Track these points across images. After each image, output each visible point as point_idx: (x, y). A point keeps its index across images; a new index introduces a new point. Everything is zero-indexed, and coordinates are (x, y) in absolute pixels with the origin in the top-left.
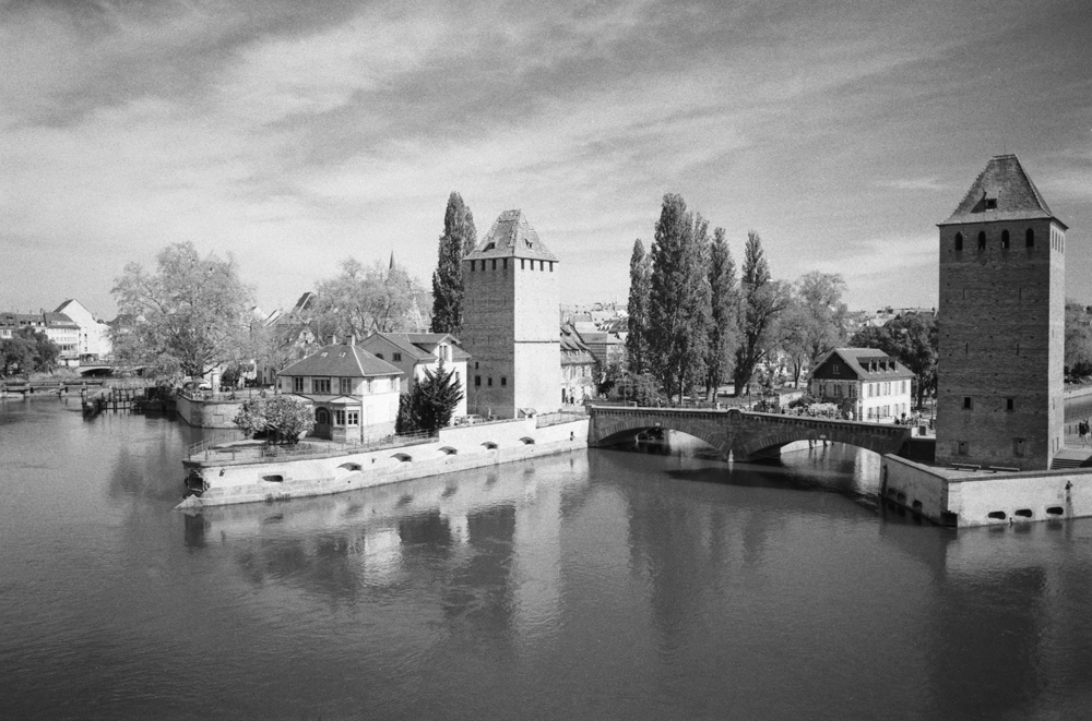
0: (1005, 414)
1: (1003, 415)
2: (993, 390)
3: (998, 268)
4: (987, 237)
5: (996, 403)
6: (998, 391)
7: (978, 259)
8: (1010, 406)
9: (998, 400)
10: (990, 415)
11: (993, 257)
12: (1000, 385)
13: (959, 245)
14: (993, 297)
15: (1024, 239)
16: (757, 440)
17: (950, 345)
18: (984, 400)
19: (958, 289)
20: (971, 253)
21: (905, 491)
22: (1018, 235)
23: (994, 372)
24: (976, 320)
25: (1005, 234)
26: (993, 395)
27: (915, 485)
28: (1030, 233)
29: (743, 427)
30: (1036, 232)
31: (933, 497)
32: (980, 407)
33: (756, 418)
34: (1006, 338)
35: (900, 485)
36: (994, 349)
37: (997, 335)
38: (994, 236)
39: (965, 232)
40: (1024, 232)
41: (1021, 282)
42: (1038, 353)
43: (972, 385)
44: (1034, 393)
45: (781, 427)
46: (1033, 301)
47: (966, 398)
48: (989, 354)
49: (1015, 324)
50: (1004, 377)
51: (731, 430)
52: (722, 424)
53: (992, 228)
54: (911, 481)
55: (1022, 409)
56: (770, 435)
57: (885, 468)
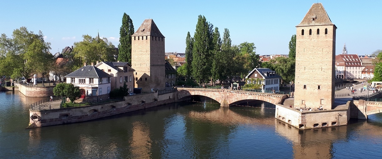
0: (317, 91)
2: (313, 82)
3: (316, 41)
4: (312, 31)
6: (315, 83)
7: (309, 38)
8: (319, 88)
9: (315, 86)
10: (312, 91)
11: (314, 37)
12: (316, 81)
13: (303, 34)
14: (314, 51)
15: (324, 31)
16: (232, 99)
17: (299, 67)
18: (310, 86)
19: (302, 48)
20: (307, 36)
21: (285, 116)
22: (322, 31)
23: (314, 76)
24: (308, 59)
25: (318, 30)
26: (313, 84)
27: (289, 115)
28: (326, 30)
29: (227, 95)
30: (328, 29)
31: (296, 119)
32: (309, 88)
33: (232, 92)
34: (318, 65)
35: (283, 114)
36: (314, 69)
37: (315, 64)
38: (314, 30)
39: (305, 29)
40: (324, 29)
41: (323, 46)
42: (328, 70)
43: (306, 81)
44: (327, 83)
45: (240, 95)
46: (327, 53)
47: (304, 85)
48: (312, 70)
49: (321, 60)
50: (317, 78)
51: (223, 96)
52: (220, 93)
53: (314, 28)
54: (287, 113)
55: (323, 89)
56: (237, 97)
57: (278, 109)
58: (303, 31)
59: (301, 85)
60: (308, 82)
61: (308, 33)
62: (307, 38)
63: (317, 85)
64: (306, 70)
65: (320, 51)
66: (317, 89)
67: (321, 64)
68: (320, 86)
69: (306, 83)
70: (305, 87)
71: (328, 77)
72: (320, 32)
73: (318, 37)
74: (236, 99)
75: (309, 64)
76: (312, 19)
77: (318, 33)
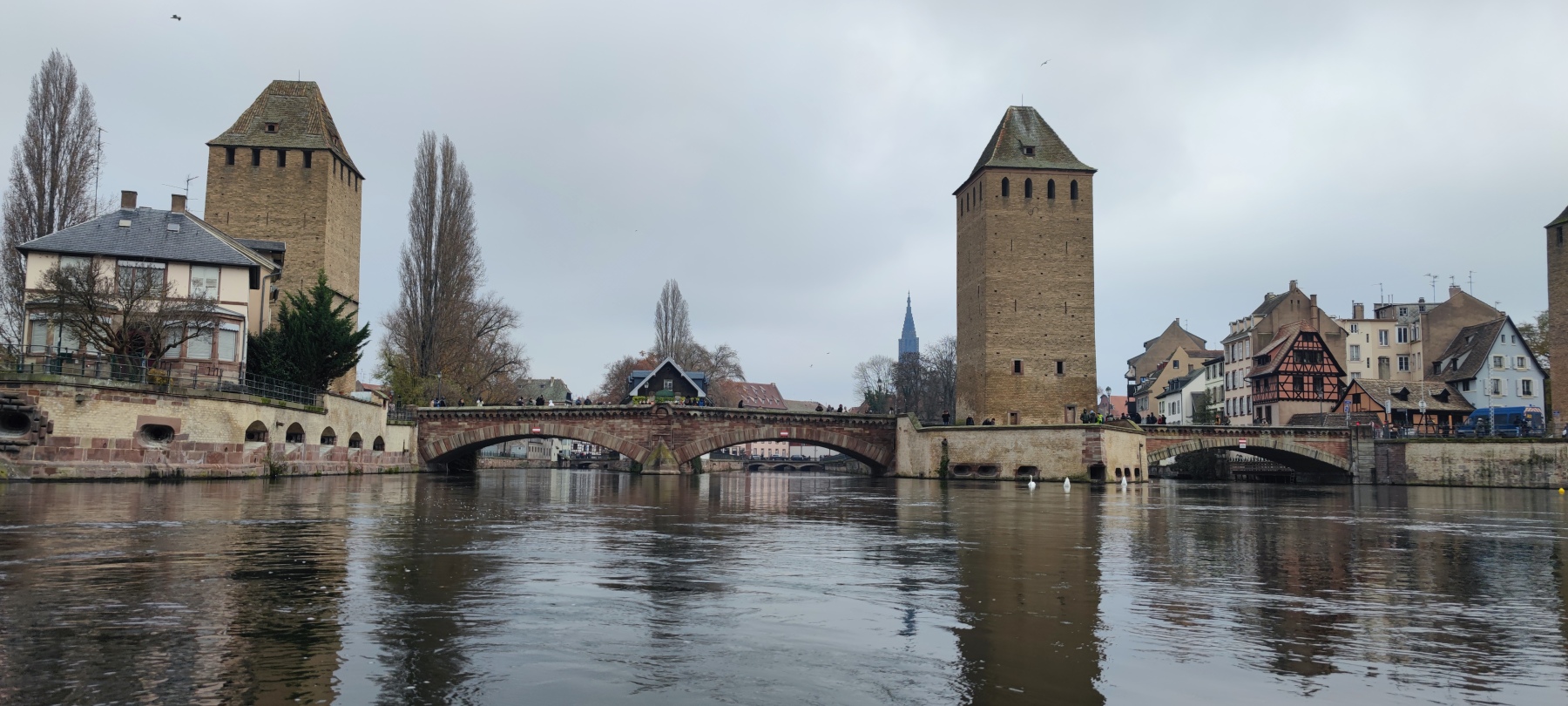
0: (1055, 378)
1: (1053, 379)
2: (1043, 352)
3: (1045, 219)
4: (1034, 185)
5: (1046, 366)
6: (1048, 353)
7: (1024, 208)
8: (1060, 370)
9: (1048, 362)
10: (1042, 379)
11: (1040, 207)
12: (1050, 346)
13: (1005, 192)
14: (1041, 250)
15: (1069, 190)
16: (693, 444)
17: (998, 301)
18: (1034, 363)
19: (1005, 239)
20: (1018, 200)
21: (995, 460)
22: (1063, 186)
23: (1044, 332)
24: (1024, 274)
25: (1051, 184)
26: (1042, 357)
27: (1020, 451)
28: (1074, 185)
29: (673, 427)
30: (1079, 184)
31: (1065, 453)
32: (1030, 371)
33: (692, 413)
34: (1054, 295)
35: (981, 456)
36: (1042, 307)
37: (1045, 291)
38: (1040, 182)
39: (1012, 177)
40: (1069, 183)
41: (1067, 235)
42: (1085, 312)
43: (1022, 347)
44: (1082, 354)
45: (727, 424)
46: (1078, 256)
47: (1016, 362)
48: (1038, 312)
49: (1062, 280)
50: (1053, 337)
51: (654, 432)
52: (642, 423)
53: (1038, 176)
54: (1009, 446)
55: (1071, 373)
56: (713, 435)
57: (945, 444)
58: (1005, 182)
59: (1005, 360)
60: (1026, 352)
61: (1023, 190)
62: (1020, 206)
63: (1055, 360)
64: (1020, 312)
65: (1059, 251)
66: (1053, 374)
67: (1064, 294)
68: (1064, 364)
69: (1020, 354)
70: (1018, 367)
71: (1084, 334)
72: (1056, 191)
73: (1051, 206)
74: (710, 440)
75: (1028, 292)
76: (1025, 151)
77: (1051, 194)
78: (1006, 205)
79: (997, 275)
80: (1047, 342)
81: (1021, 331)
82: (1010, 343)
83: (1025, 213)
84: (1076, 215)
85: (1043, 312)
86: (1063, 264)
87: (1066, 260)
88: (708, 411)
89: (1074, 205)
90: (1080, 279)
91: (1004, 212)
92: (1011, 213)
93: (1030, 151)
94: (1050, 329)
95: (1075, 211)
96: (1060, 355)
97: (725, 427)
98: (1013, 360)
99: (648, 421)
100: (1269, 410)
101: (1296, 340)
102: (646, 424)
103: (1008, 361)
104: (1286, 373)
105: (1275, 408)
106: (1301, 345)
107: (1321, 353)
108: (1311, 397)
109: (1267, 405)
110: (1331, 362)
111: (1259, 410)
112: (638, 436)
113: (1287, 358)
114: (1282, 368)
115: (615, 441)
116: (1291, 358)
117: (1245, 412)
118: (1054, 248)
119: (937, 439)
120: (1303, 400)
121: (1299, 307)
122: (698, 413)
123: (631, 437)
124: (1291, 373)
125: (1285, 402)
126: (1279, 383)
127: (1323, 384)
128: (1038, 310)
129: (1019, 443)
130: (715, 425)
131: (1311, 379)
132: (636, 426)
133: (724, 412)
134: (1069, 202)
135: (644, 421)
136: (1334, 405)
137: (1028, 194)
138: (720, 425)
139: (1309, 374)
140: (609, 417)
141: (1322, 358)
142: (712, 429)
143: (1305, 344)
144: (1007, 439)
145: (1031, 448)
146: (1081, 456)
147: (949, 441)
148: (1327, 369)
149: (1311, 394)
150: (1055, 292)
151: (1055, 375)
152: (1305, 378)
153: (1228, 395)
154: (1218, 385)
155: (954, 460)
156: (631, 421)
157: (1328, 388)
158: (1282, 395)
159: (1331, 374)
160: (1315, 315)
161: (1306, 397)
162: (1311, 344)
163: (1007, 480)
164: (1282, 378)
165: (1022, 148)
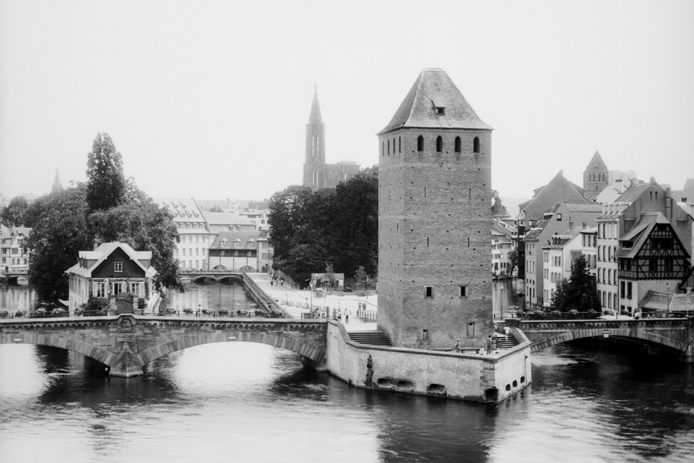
0: (459, 300)
1: (457, 301)
2: (450, 279)
3: (452, 170)
4: (443, 142)
5: (452, 290)
6: (454, 280)
7: (436, 161)
8: (463, 292)
9: (453, 287)
10: (448, 302)
11: (448, 160)
12: (455, 274)
13: (420, 147)
14: (449, 195)
15: (472, 145)
16: (153, 348)
17: (414, 239)
18: (442, 289)
19: (420, 187)
20: (431, 155)
21: (411, 378)
22: (467, 144)
23: (451, 263)
24: (435, 216)
25: (458, 140)
26: (449, 284)
27: (430, 371)
28: (476, 141)
29: (136, 334)
30: (480, 140)
31: (466, 377)
32: (439, 296)
33: (153, 323)
34: (459, 232)
35: (399, 373)
36: (450, 243)
37: (452, 230)
38: (449, 140)
39: (426, 135)
40: (472, 140)
41: (470, 183)
42: (484, 246)
43: (433, 276)
44: (481, 280)
45: (183, 331)
46: (479, 200)
47: (428, 288)
48: (446, 247)
49: (466, 220)
50: (458, 267)
51: (120, 340)
52: (109, 332)
53: (447, 134)
54: (422, 367)
55: (473, 296)
56: (170, 341)
57: (370, 360)
58: (420, 139)
59: (419, 287)
60: (436, 280)
61: (435, 146)
62: (432, 159)
63: (459, 286)
64: (432, 247)
65: (464, 196)
66: (457, 297)
67: (467, 231)
68: (467, 289)
69: (432, 282)
70: (429, 292)
71: (483, 264)
72: (462, 146)
73: (458, 159)
74: (168, 344)
75: (438, 230)
76: (437, 111)
77: (458, 148)
78: (421, 158)
79: (413, 217)
80: (453, 271)
81: (432, 262)
82: (423, 272)
83: (436, 165)
84: (478, 167)
85: (450, 247)
86: (467, 206)
87: (469, 203)
88: (166, 321)
89: (476, 158)
90: (480, 219)
91: (418, 165)
92: (425, 165)
93: (441, 111)
94: (456, 261)
95: (477, 163)
96: (463, 282)
97: (180, 334)
98: (426, 287)
99: (115, 330)
100: (630, 285)
101: (653, 230)
102: (113, 332)
103: (421, 288)
104: (644, 257)
105: (635, 284)
106: (656, 234)
107: (672, 240)
108: (663, 276)
109: (629, 281)
110: (679, 248)
111: (623, 284)
112: (106, 343)
113: (645, 245)
114: (642, 254)
115: (86, 347)
116: (649, 246)
117: (612, 282)
118: (460, 193)
119: (364, 356)
120: (657, 278)
121: (656, 197)
122: (158, 323)
123: (100, 344)
124: (648, 258)
125: (643, 281)
126: (638, 266)
127: (672, 265)
128: (446, 245)
129: (431, 366)
130: (173, 331)
131: (663, 261)
132: (104, 335)
133: (180, 321)
134: (472, 155)
135: (111, 330)
136: (680, 282)
137: (439, 148)
138: (177, 331)
139: (662, 257)
140: (80, 327)
141: (673, 244)
142: (169, 336)
143: (660, 233)
144: (422, 361)
145: (440, 371)
146: (479, 381)
147: (374, 358)
148: (676, 253)
149: (663, 274)
150: (460, 230)
151: (460, 298)
152: (659, 261)
153: (599, 264)
154: (592, 254)
155: (377, 375)
156: (100, 331)
157: (676, 268)
158: (641, 275)
159: (679, 257)
160: (669, 205)
161: (659, 276)
162: (664, 233)
163: (421, 395)
164: (641, 262)
165: (434, 108)
